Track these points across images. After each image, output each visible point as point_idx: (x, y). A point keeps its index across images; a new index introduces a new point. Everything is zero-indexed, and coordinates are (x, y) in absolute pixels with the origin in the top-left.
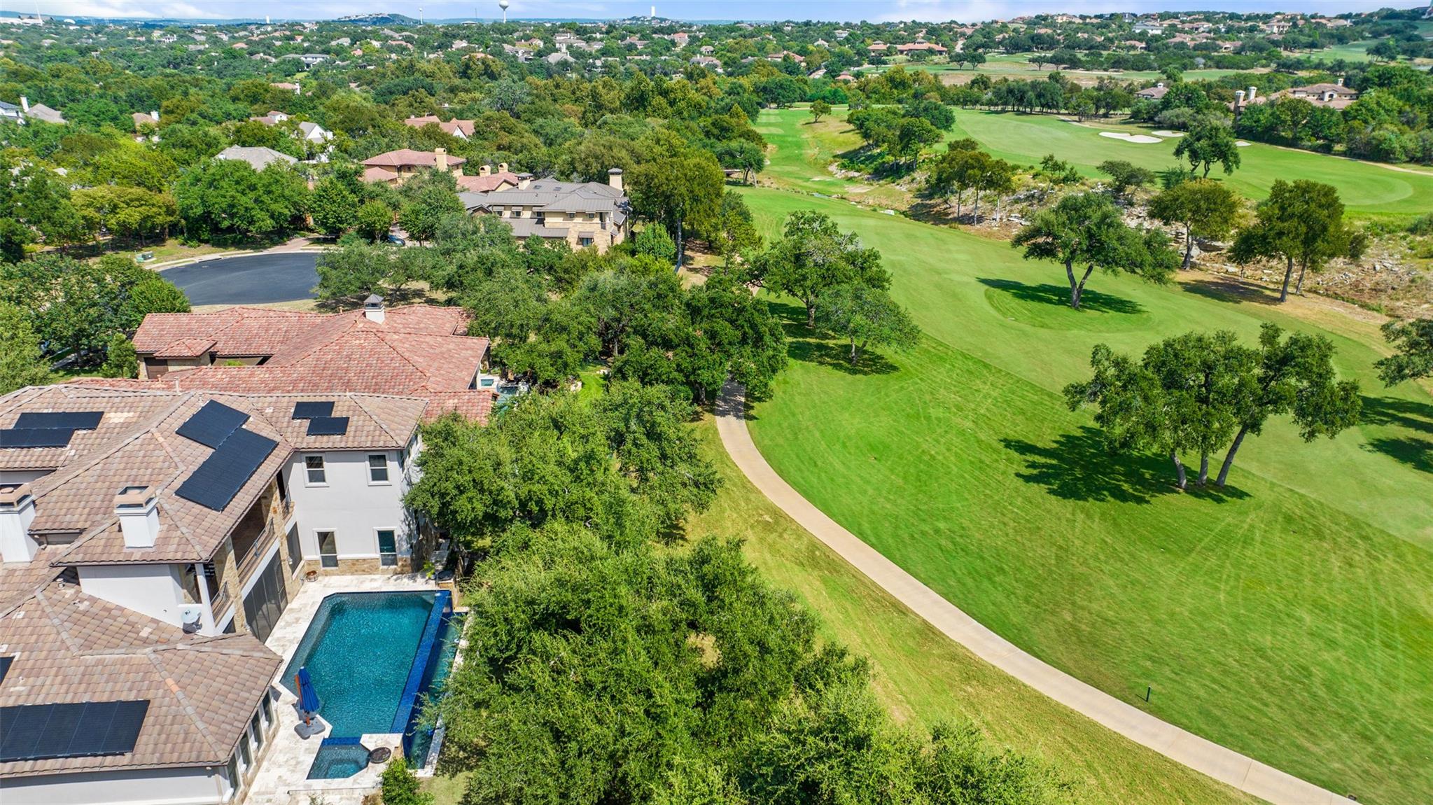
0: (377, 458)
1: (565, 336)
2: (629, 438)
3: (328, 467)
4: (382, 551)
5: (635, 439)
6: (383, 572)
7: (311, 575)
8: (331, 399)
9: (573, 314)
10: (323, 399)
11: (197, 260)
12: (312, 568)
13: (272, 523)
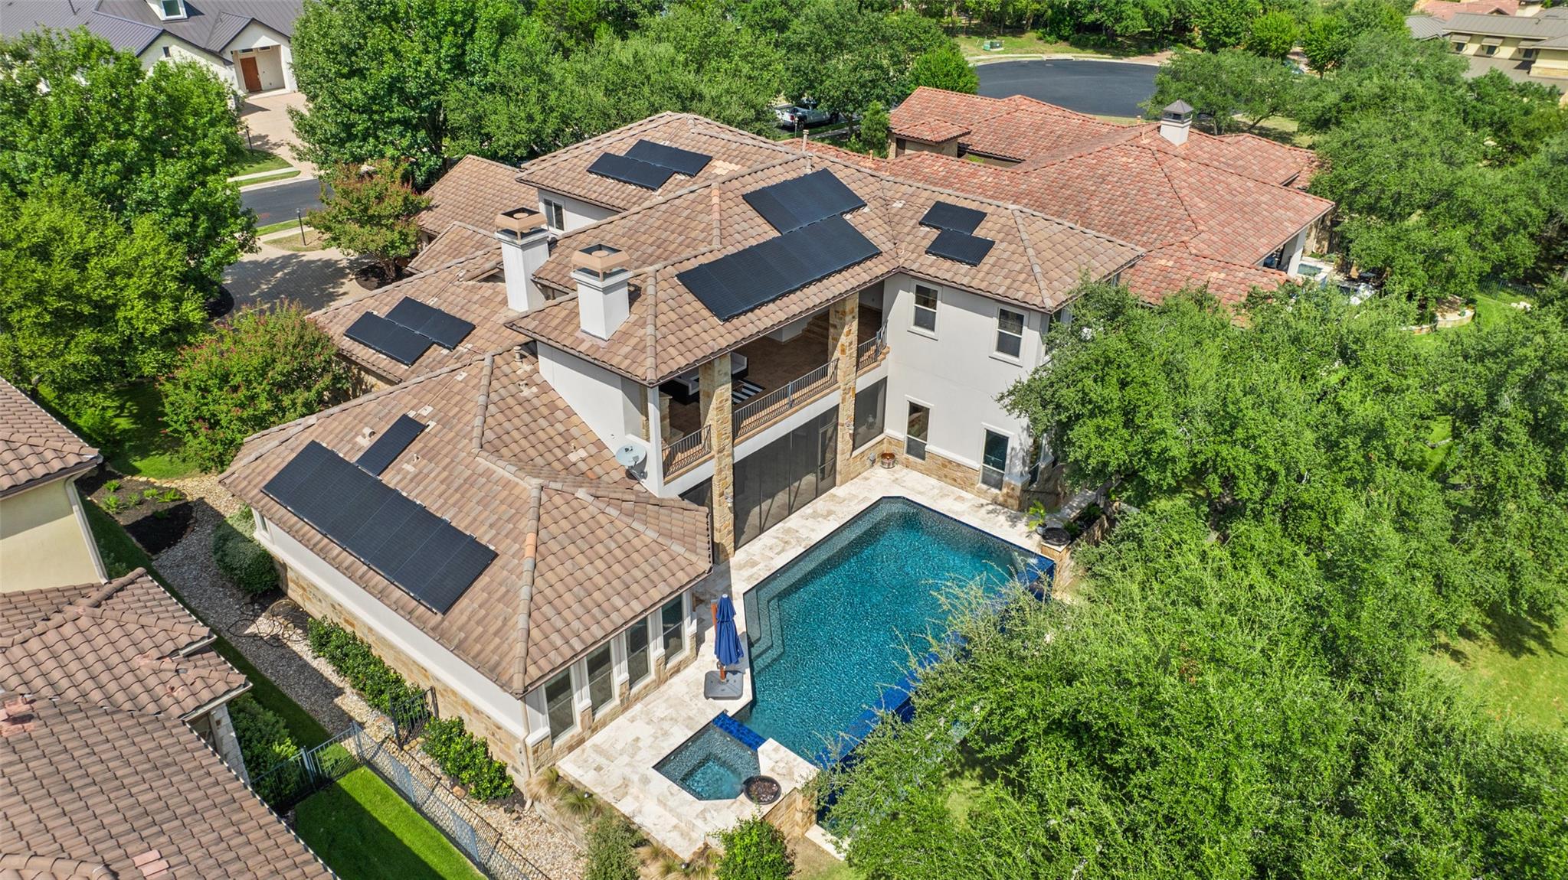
0: (1011, 317)
1: (1470, 228)
2: (1488, 422)
3: (944, 311)
4: (986, 461)
5: (1500, 427)
6: (980, 493)
7: (888, 458)
8: (982, 208)
9: (1501, 194)
10: (973, 206)
11: (1045, 57)
12: (892, 449)
13: (836, 367)
